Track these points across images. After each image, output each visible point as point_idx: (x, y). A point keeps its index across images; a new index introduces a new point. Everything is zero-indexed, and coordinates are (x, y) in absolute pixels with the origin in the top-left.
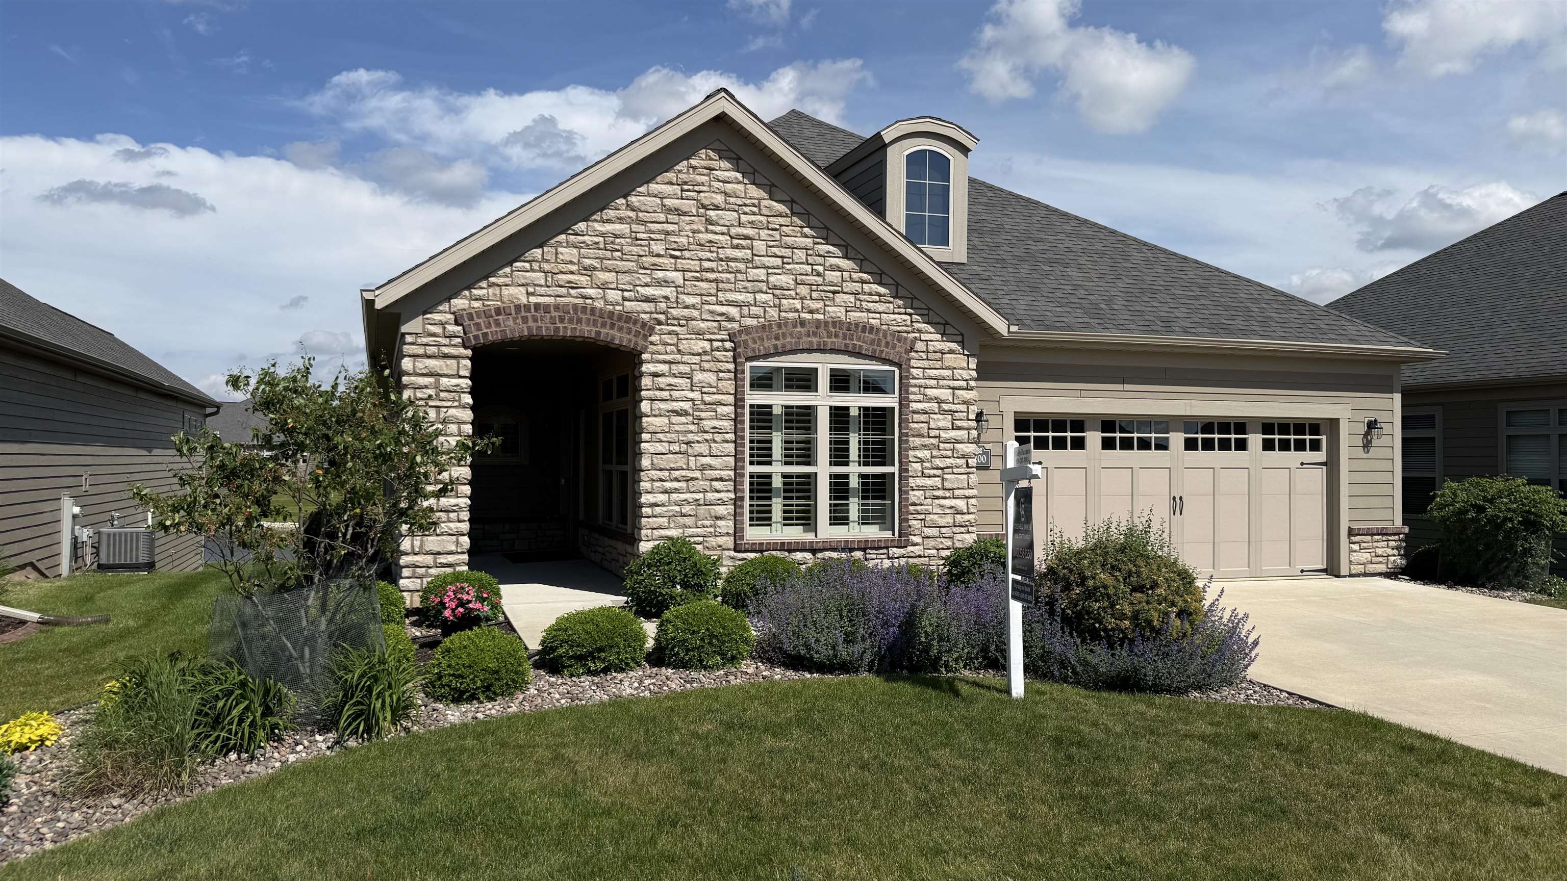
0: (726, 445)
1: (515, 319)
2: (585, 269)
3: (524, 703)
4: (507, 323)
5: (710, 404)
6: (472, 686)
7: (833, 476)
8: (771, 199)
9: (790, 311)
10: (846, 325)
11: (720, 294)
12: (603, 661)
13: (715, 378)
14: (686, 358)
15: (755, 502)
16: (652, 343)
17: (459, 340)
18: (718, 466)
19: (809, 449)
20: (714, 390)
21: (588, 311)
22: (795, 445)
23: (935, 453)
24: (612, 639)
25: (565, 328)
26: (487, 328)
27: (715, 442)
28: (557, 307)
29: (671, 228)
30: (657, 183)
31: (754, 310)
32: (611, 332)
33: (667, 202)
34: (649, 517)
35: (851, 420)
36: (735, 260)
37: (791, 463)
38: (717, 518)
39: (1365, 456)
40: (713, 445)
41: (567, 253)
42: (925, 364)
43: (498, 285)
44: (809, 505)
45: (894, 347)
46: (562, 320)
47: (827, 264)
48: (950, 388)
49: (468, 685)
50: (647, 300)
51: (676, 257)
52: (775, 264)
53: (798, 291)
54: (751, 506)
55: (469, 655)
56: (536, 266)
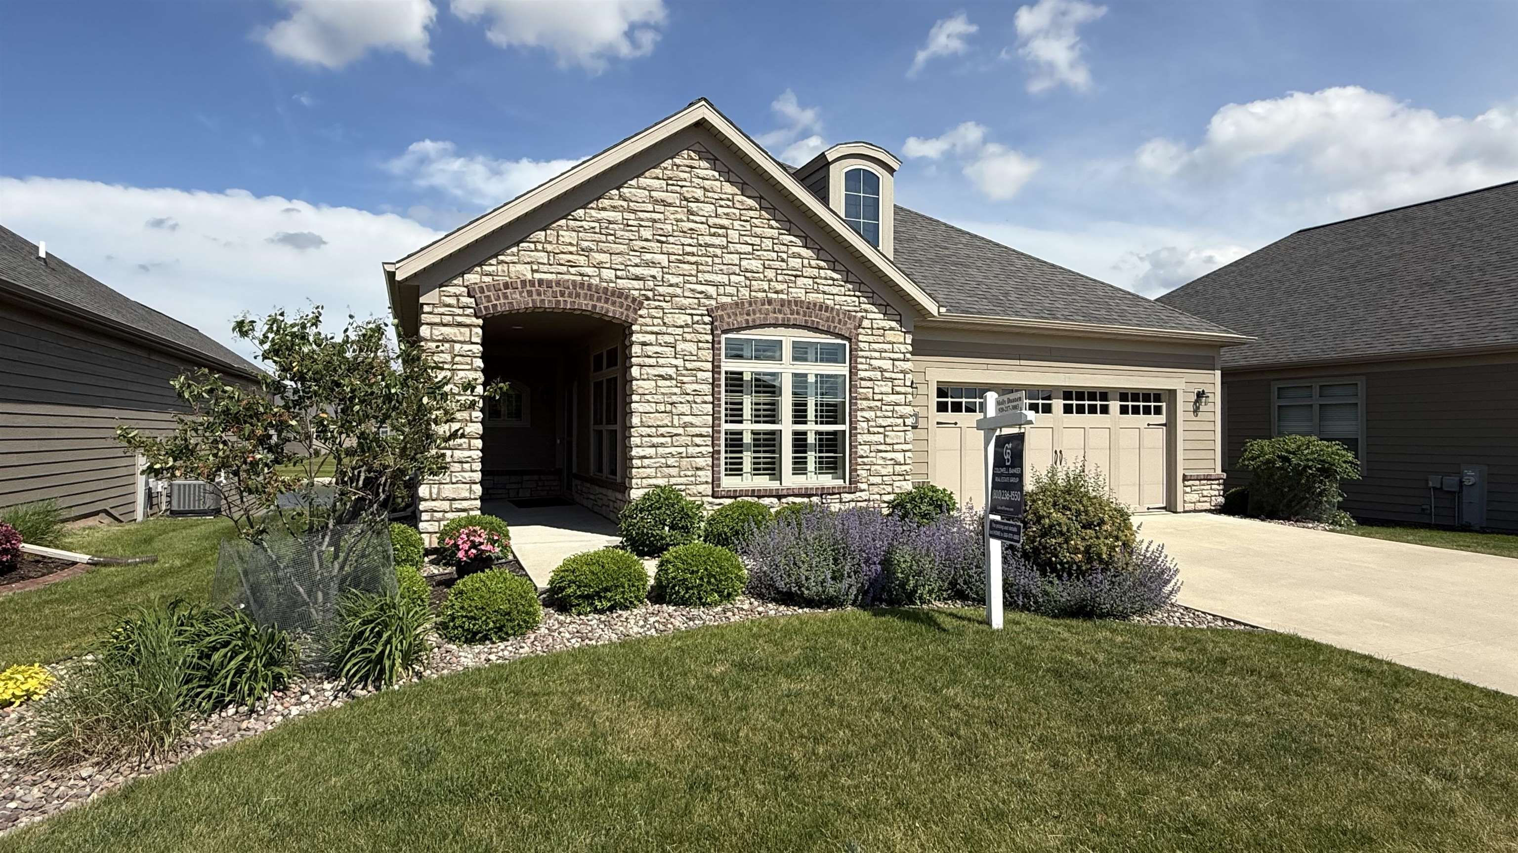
0: (704, 405)
1: (521, 293)
2: (583, 250)
3: (536, 643)
4: (514, 296)
5: (691, 370)
6: (484, 627)
7: (795, 433)
8: (742, 195)
9: (759, 291)
10: (806, 304)
11: (699, 274)
12: (609, 601)
13: (696, 348)
14: (670, 330)
15: (729, 455)
16: (641, 316)
17: (472, 310)
18: (698, 424)
19: (774, 410)
20: (695, 358)
21: (586, 287)
22: (762, 407)
23: (879, 413)
24: (617, 579)
25: (565, 301)
26: (496, 300)
27: (695, 403)
28: (558, 283)
29: (656, 216)
30: (646, 178)
31: (729, 290)
32: (606, 305)
33: (653, 194)
34: (638, 468)
35: (809, 385)
36: (713, 246)
37: (759, 422)
38: (698, 469)
39: (1195, 419)
40: (694, 405)
41: (568, 236)
42: (871, 339)
43: (506, 263)
44: (774, 458)
45: (845, 324)
46: (562, 295)
47: (790, 252)
48: (891, 359)
49: (480, 626)
50: (637, 278)
51: (662, 242)
52: (746, 251)
53: (766, 274)
54: (726, 458)
55: (482, 597)
56: (540, 247)
